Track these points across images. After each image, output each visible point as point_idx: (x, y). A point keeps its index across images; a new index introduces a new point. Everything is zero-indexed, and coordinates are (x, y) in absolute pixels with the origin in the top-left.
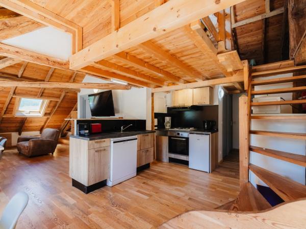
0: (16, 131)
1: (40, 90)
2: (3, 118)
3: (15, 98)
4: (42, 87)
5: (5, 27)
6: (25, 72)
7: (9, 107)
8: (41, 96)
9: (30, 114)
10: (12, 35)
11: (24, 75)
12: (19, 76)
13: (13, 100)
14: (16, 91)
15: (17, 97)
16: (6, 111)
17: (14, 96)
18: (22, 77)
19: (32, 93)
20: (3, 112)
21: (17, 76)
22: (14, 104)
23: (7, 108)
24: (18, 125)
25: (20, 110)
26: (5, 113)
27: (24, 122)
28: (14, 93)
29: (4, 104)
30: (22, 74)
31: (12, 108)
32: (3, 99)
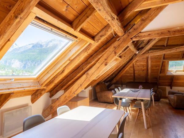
0: (168, 86)
1: (181, 53)
2: (160, 76)
3: (165, 62)
4: (182, 50)
5: (143, 22)
6: (169, 41)
7: (162, 68)
8: (183, 57)
9: (177, 73)
10: (146, 25)
11: (168, 44)
12: (165, 46)
13: (164, 63)
14: (165, 57)
15: (166, 61)
16: (161, 71)
17: (164, 61)
18: (167, 46)
19: (176, 56)
20: (159, 72)
21: (164, 46)
22: (165, 66)
23: (161, 69)
24: (169, 81)
25: (169, 70)
26: (160, 73)
27: (173, 79)
28: (164, 58)
29: (159, 66)
30: (167, 43)
31: (164, 69)
32: (158, 63)
